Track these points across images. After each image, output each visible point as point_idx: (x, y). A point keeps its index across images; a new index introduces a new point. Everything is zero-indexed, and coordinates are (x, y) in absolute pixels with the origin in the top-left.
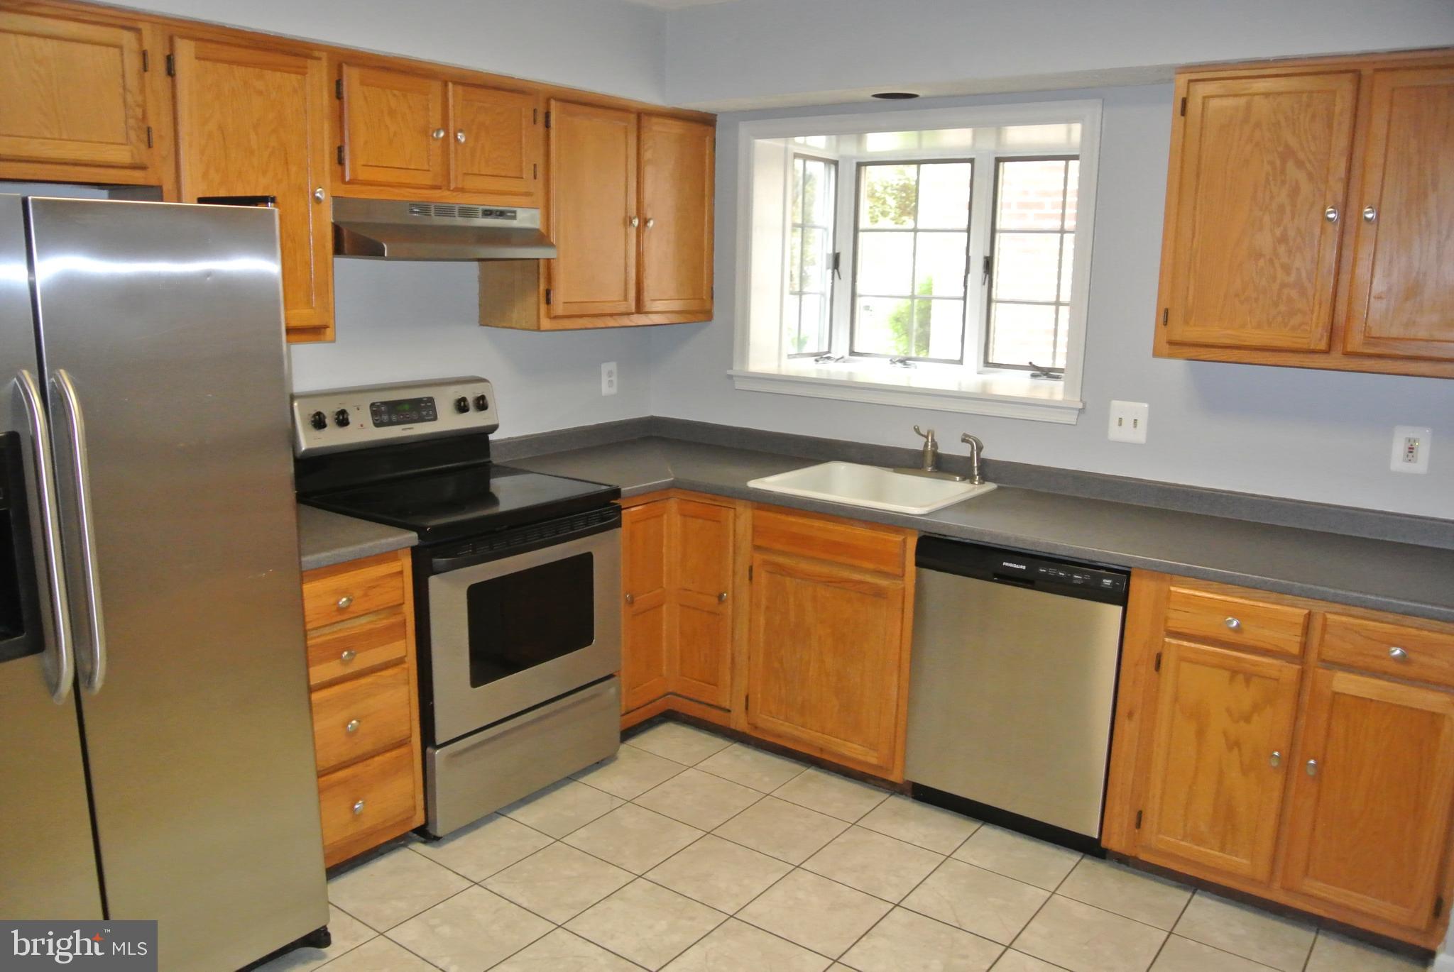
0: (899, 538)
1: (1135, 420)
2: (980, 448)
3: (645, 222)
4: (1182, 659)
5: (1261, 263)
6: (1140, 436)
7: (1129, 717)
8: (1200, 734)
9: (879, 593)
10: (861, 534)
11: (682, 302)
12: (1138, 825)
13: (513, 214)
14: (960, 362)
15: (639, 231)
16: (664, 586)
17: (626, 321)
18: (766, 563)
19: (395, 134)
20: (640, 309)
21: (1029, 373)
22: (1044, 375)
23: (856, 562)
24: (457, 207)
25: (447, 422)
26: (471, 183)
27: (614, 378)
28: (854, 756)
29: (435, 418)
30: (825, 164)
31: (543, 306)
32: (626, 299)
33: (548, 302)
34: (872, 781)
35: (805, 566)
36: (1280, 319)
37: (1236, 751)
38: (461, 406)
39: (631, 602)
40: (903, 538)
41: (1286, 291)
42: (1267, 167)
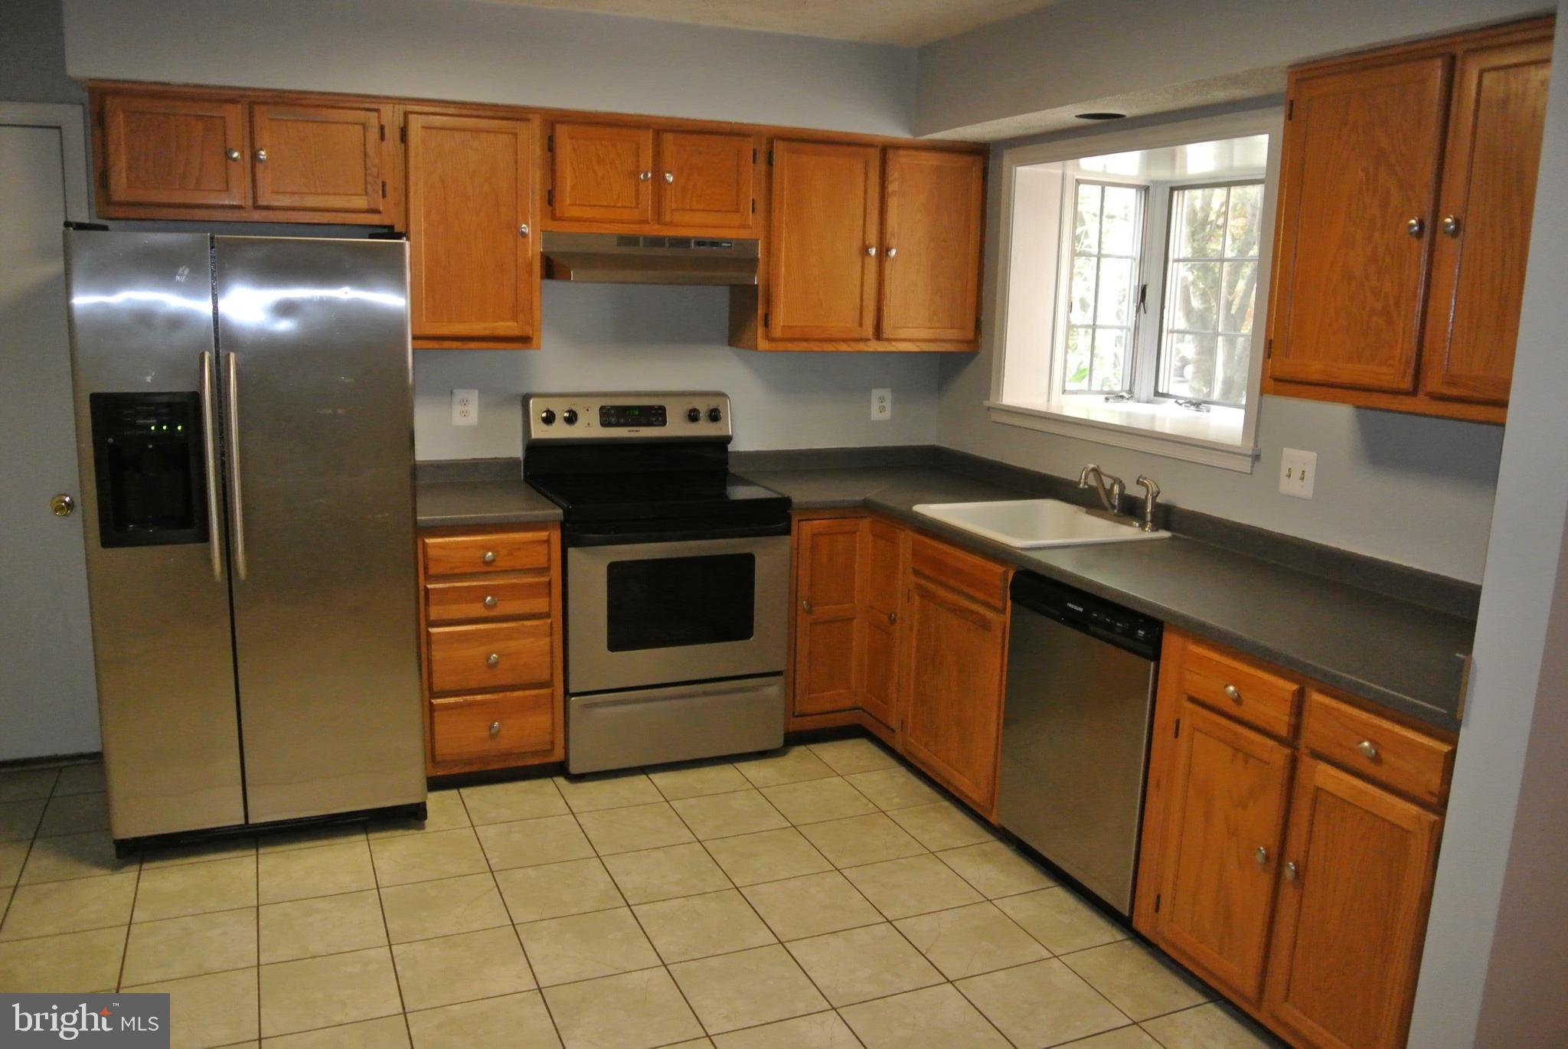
0: (1001, 570)
1: (1303, 471)
2: (1156, 493)
3: (886, 250)
4: (1197, 729)
5: (1353, 286)
6: (1306, 490)
8: (1207, 816)
9: (986, 625)
11: (956, 331)
12: (1157, 908)
13: (728, 245)
15: (880, 260)
16: (856, 602)
17: (862, 347)
18: (919, 587)
19: (603, 178)
20: (878, 334)
23: (973, 592)
24: (667, 239)
25: (676, 427)
26: (678, 217)
27: (887, 404)
29: (664, 423)
30: (1136, 190)
31: (762, 330)
32: (859, 325)
33: (766, 325)
35: (942, 593)
36: (1368, 352)
37: (1234, 841)
38: (693, 416)
39: (810, 611)
40: (1004, 569)
41: (1375, 318)
42: (1362, 174)
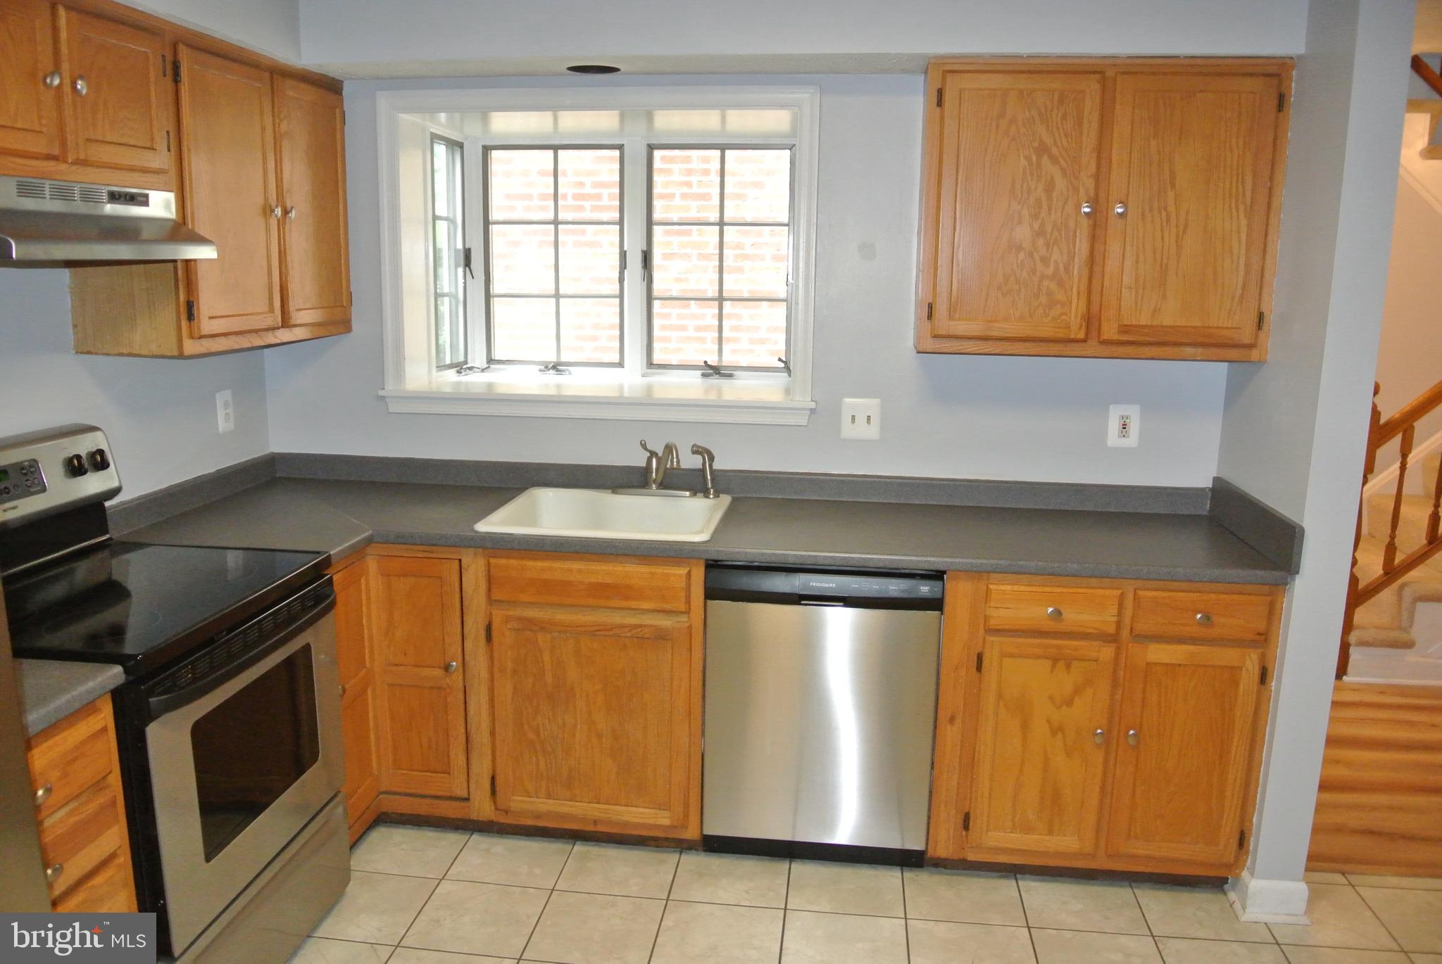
0: (683, 571)
1: (869, 417)
2: (712, 458)
3: (286, 212)
4: (1003, 655)
5: (1021, 256)
6: (872, 432)
7: (951, 723)
8: (1025, 726)
9: (661, 636)
10: (634, 572)
11: (321, 312)
12: (966, 826)
13: (145, 199)
14: (621, 364)
15: (281, 223)
16: (367, 666)
17: (271, 338)
18: (507, 620)
20: (286, 323)
21: (699, 373)
22: (717, 374)
23: (634, 604)
25: (58, 492)
27: (230, 411)
28: (641, 821)
29: (42, 489)
30: (447, 146)
31: (184, 323)
32: (271, 310)
33: (190, 317)
34: (652, 843)
35: (562, 616)
36: (1041, 311)
37: (1060, 735)
38: (75, 468)
39: (343, 694)
40: (687, 570)
41: (1045, 283)
42: (1024, 162)
